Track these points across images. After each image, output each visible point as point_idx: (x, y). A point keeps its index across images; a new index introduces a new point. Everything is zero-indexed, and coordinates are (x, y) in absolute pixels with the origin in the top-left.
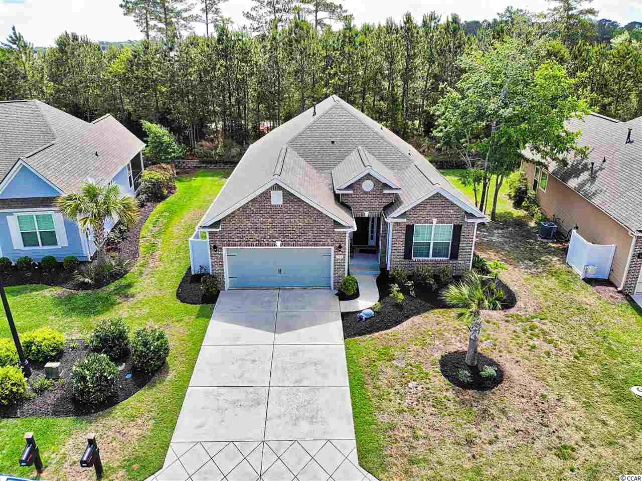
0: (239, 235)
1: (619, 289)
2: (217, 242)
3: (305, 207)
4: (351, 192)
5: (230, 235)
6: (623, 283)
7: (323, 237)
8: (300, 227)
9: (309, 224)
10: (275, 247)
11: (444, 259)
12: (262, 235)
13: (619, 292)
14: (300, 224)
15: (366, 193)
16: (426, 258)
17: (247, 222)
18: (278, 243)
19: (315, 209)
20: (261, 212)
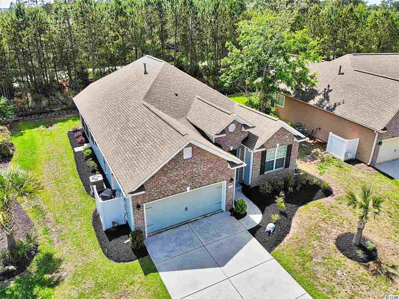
0: (157, 191)
1: (368, 164)
2: (139, 201)
3: (208, 155)
4: (225, 135)
5: (151, 192)
6: (370, 161)
7: (220, 175)
8: (204, 172)
9: (210, 168)
10: (186, 192)
11: (282, 168)
12: (176, 186)
13: (369, 166)
14: (204, 169)
15: (231, 133)
16: (271, 171)
17: (165, 178)
18: (188, 188)
19: (215, 156)
20: (176, 167)
